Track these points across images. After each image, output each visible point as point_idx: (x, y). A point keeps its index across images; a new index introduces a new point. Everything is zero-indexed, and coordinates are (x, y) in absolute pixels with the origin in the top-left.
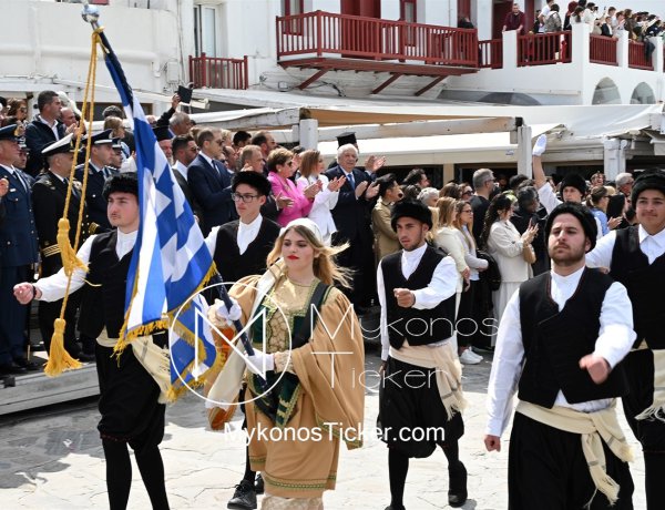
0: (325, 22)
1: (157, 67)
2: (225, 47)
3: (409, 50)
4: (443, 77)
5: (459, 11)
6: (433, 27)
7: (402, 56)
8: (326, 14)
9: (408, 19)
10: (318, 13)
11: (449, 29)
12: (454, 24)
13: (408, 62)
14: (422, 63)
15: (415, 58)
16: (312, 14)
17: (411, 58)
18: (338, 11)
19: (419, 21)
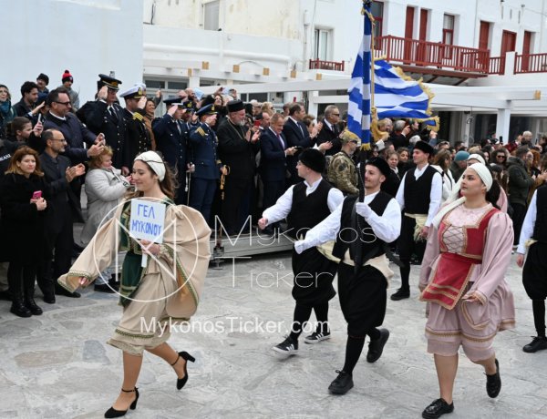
0: (393, 42)
1: (290, 65)
2: (332, 56)
3: (445, 61)
4: (466, 79)
5: (480, 39)
6: (462, 48)
7: (439, 64)
8: (393, 38)
9: (447, 42)
10: (389, 37)
11: (474, 49)
12: (477, 47)
13: (444, 68)
14: (452, 69)
15: (449, 66)
16: (386, 37)
17: (446, 66)
18: (403, 36)
19: (454, 44)
